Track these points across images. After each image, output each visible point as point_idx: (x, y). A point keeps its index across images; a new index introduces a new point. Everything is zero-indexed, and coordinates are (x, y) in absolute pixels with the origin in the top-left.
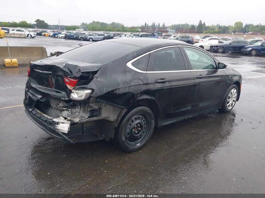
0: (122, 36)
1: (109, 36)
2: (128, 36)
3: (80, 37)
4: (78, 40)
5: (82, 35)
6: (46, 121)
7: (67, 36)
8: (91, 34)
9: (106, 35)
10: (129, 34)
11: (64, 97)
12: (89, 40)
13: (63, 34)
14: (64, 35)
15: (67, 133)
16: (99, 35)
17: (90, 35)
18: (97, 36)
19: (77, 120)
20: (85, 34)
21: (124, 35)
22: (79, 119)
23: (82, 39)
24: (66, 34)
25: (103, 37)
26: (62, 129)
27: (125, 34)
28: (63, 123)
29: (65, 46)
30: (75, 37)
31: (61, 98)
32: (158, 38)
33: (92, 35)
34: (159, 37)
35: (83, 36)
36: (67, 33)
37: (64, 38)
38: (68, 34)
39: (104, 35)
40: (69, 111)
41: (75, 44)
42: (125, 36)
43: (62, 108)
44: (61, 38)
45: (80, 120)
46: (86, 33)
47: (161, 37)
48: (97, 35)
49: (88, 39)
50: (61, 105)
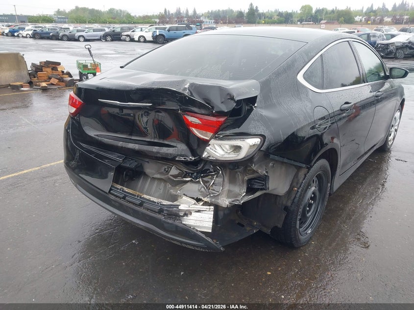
0: (136, 30)
1: (114, 31)
2: (147, 30)
3: (61, 34)
4: (59, 40)
5: (65, 31)
6: (161, 211)
7: (37, 33)
8: (79, 28)
9: (107, 30)
10: (147, 27)
11: (181, 155)
12: (77, 40)
13: (28, 30)
14: (30, 33)
15: (210, 231)
16: (94, 31)
17: (78, 31)
18: (92, 33)
19: (225, 202)
20: (69, 28)
21: (140, 29)
22: (230, 200)
23: (65, 38)
24: (35, 30)
25: (102, 33)
26: (198, 224)
27: (140, 27)
28: (199, 211)
29: (42, 50)
30: (53, 35)
31: (176, 157)
32: (196, 33)
33: (84, 31)
34: (198, 31)
35: (67, 33)
36: (36, 27)
37: (30, 37)
38: (38, 30)
39: (104, 30)
40: (199, 182)
41: (57, 46)
42: (141, 31)
43: (179, 179)
44: (26, 37)
45: (233, 201)
46: (72, 27)
47: (200, 31)
48: (92, 30)
49: (77, 38)
50: (174, 171)
